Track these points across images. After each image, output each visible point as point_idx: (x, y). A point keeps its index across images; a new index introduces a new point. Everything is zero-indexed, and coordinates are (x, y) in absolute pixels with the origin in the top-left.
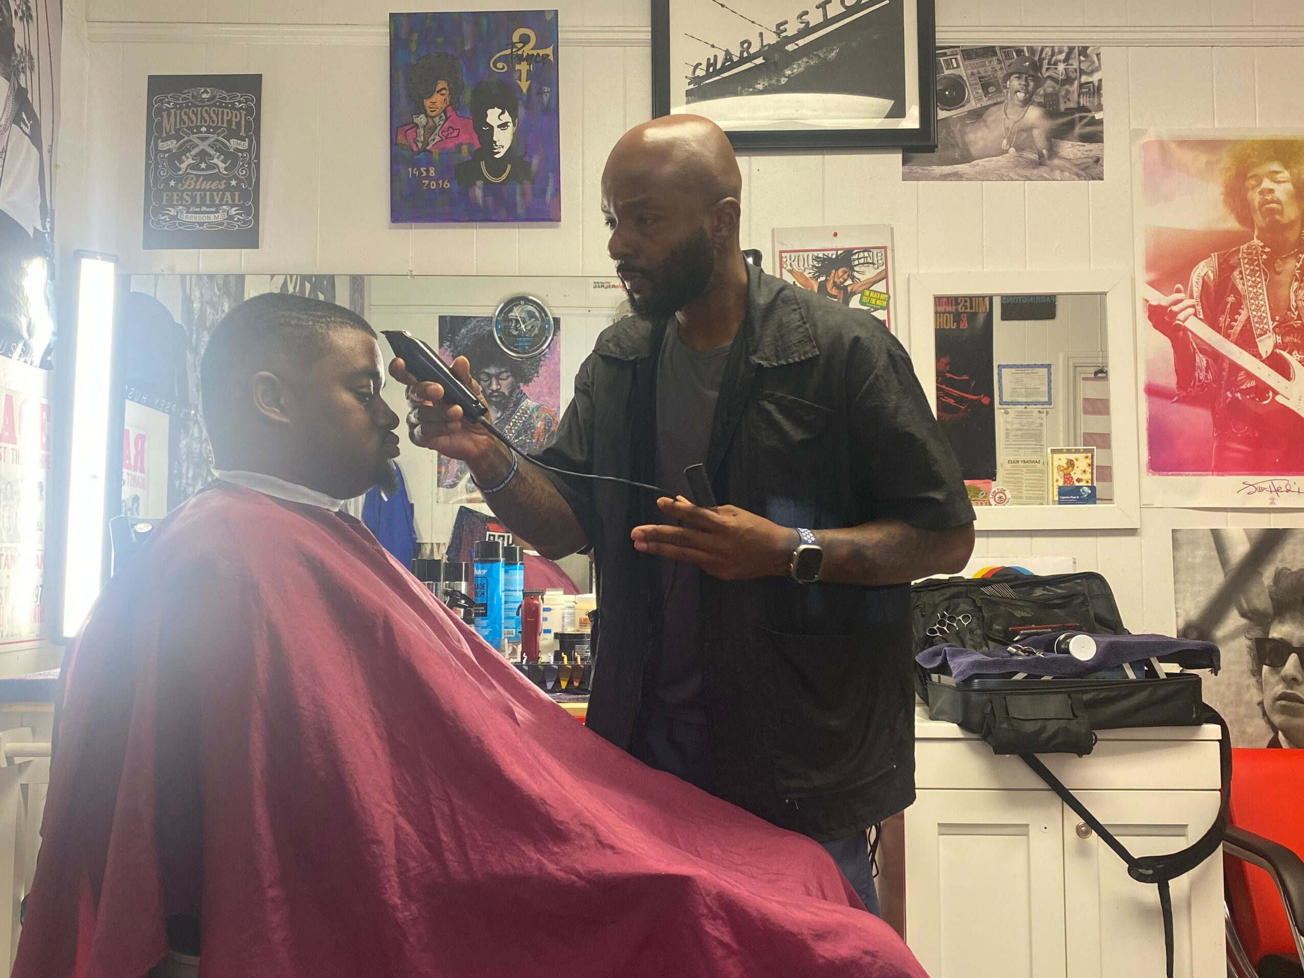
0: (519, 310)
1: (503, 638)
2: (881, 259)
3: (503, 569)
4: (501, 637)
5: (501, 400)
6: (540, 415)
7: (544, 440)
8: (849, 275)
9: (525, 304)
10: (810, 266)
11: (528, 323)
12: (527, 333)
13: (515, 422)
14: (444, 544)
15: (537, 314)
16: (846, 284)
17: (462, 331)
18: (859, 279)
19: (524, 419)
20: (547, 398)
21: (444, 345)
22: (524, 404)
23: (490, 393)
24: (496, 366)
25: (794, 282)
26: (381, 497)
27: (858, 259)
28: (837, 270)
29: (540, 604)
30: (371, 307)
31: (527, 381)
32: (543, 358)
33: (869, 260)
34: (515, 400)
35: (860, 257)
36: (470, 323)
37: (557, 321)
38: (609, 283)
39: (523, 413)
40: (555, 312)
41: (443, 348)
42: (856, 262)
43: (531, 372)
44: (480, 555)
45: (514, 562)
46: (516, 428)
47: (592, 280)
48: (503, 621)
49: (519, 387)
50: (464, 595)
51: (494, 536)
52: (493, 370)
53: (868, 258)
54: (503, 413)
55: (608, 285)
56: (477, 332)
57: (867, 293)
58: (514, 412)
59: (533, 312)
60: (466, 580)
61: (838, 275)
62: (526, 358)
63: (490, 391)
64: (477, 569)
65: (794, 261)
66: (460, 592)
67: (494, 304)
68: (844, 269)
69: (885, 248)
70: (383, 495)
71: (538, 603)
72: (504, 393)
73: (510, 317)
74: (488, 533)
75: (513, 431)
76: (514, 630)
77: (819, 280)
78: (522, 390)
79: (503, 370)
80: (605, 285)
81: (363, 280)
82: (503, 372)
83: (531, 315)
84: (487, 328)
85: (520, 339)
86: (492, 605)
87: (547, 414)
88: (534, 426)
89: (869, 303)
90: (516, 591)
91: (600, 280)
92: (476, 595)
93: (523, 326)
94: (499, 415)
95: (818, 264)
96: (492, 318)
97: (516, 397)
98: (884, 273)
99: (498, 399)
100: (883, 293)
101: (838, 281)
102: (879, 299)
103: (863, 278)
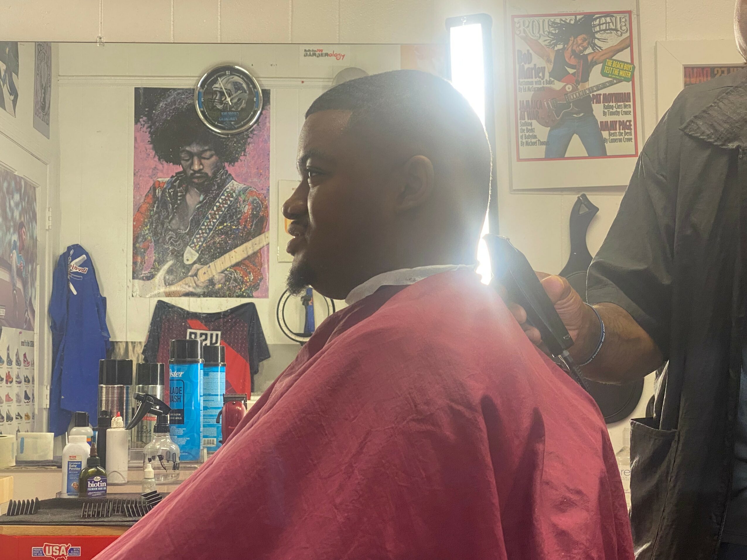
0: (224, 81)
1: (201, 448)
2: (625, 25)
3: (202, 371)
4: (199, 448)
5: (204, 182)
6: (247, 199)
7: (251, 226)
8: (589, 42)
9: (231, 74)
10: (546, 33)
11: (234, 95)
12: (233, 107)
13: (220, 206)
14: (140, 343)
15: (244, 86)
16: (586, 52)
17: (161, 105)
18: (600, 48)
19: (229, 202)
20: (255, 180)
21: (141, 120)
22: (229, 186)
23: (192, 174)
24: (198, 144)
25: (528, 51)
26: (70, 291)
27: (599, 25)
28: (575, 38)
29: (243, 410)
30: (59, 78)
31: (233, 160)
32: (250, 135)
33: (612, 26)
34: (219, 181)
35: (601, 23)
36: (169, 96)
37: (266, 93)
38: (322, 51)
39: (228, 196)
40: (263, 83)
41: (139, 124)
42: (597, 29)
43: (237, 150)
44: (176, 356)
45: (215, 363)
46: (221, 213)
47: (303, 48)
48: (202, 429)
49: (224, 168)
50: (159, 400)
51: (195, 334)
52: (194, 148)
53: (611, 24)
54: (206, 196)
55: (320, 53)
56: (177, 105)
57: (609, 62)
58: (218, 195)
59: (240, 83)
60: (162, 383)
61: (577, 43)
62: (232, 135)
63: (192, 172)
64: (173, 371)
65: (528, 27)
66: (155, 397)
67: (197, 75)
68: (584, 36)
69: (630, 12)
70: (72, 287)
71: (240, 409)
72: (206, 174)
73: (214, 89)
74: (189, 331)
75: (218, 217)
76: (215, 439)
77: (556, 49)
78: (227, 171)
79: (206, 148)
80: (317, 53)
81: (50, 48)
82: (206, 150)
83: (237, 87)
84: (189, 102)
85: (225, 113)
86: (190, 410)
87: (255, 197)
88: (240, 211)
89: (612, 74)
90: (218, 395)
91: (311, 48)
92: (172, 400)
93: (228, 99)
94: (201, 198)
95: (555, 30)
96: (194, 89)
97: (221, 179)
98: (628, 41)
99: (201, 181)
100: (627, 63)
101: (577, 50)
102: (623, 70)
103: (604, 46)
